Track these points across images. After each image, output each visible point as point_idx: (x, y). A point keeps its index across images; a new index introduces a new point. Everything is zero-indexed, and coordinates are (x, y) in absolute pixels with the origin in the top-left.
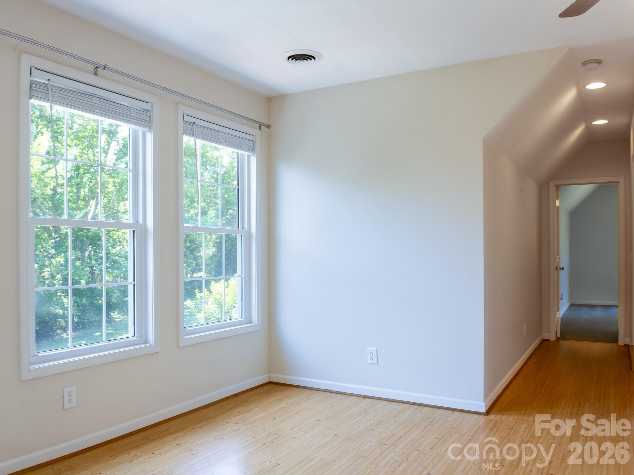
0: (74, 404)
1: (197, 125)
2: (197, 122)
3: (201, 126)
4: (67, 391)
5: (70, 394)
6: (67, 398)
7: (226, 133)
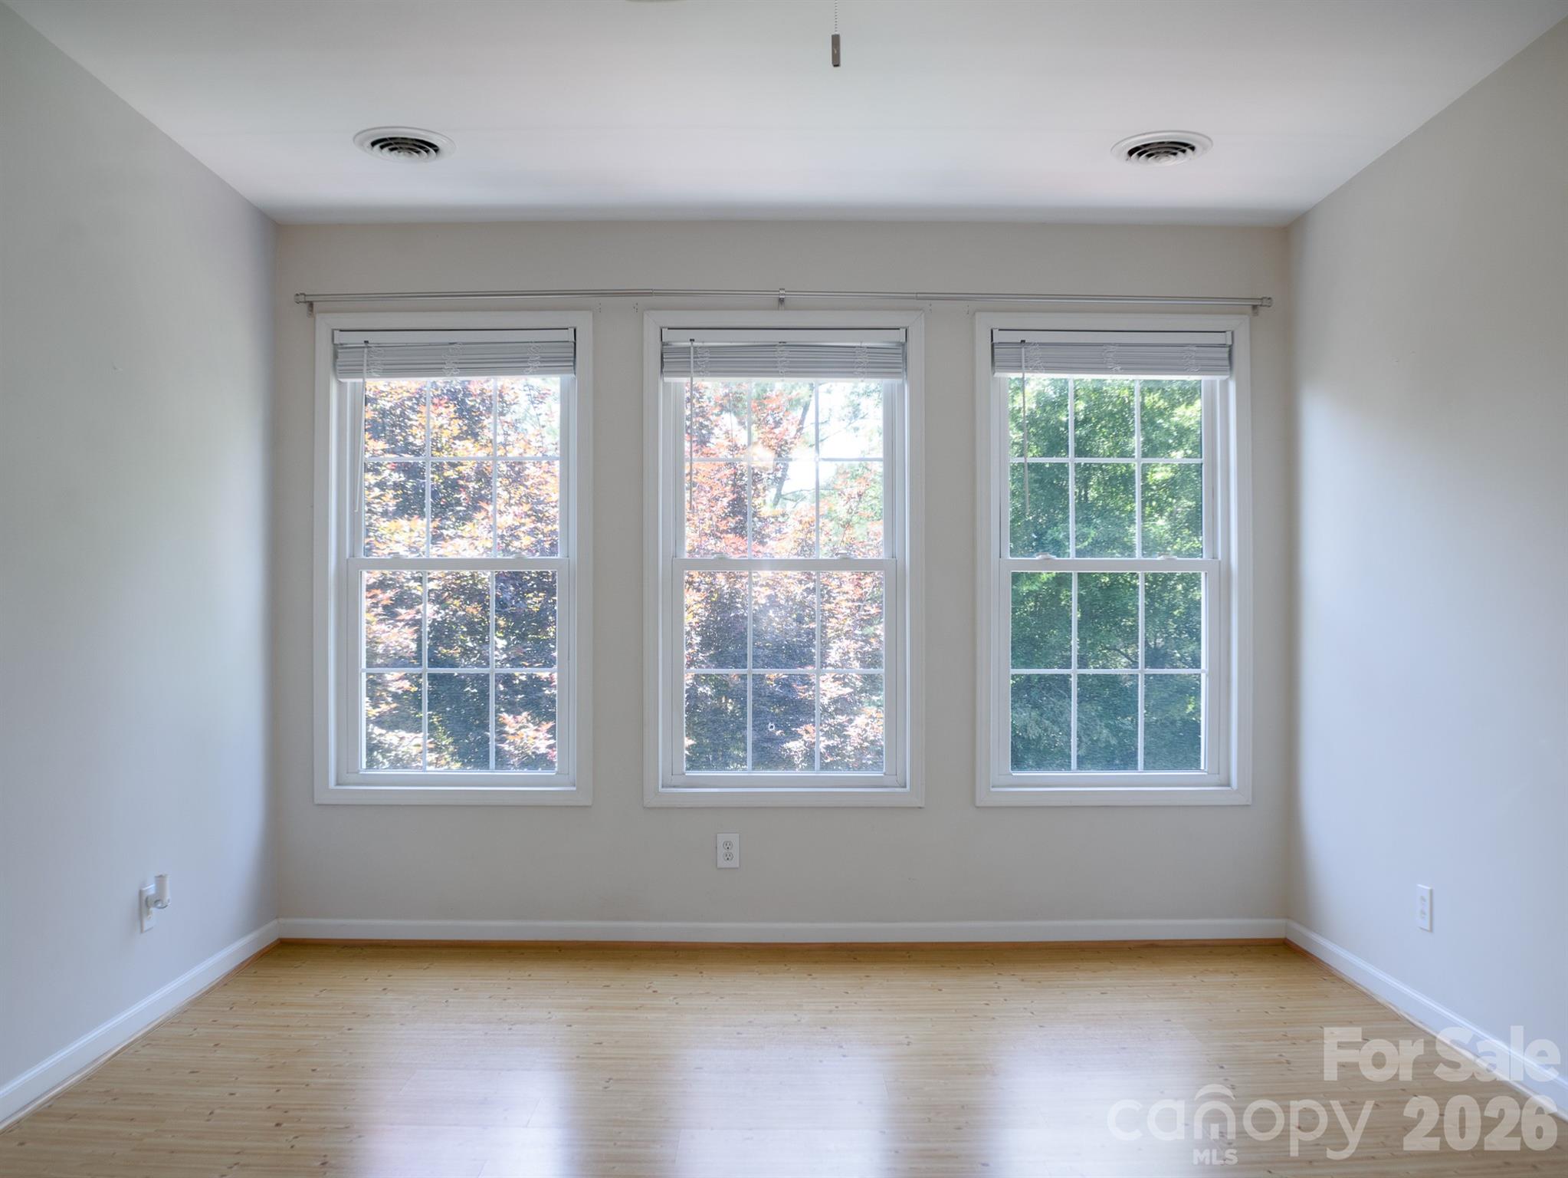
0: (735, 863)
1: (1035, 344)
2: (1029, 337)
3: (1041, 344)
4: (722, 838)
5: (728, 845)
6: (721, 851)
7: (1120, 345)
